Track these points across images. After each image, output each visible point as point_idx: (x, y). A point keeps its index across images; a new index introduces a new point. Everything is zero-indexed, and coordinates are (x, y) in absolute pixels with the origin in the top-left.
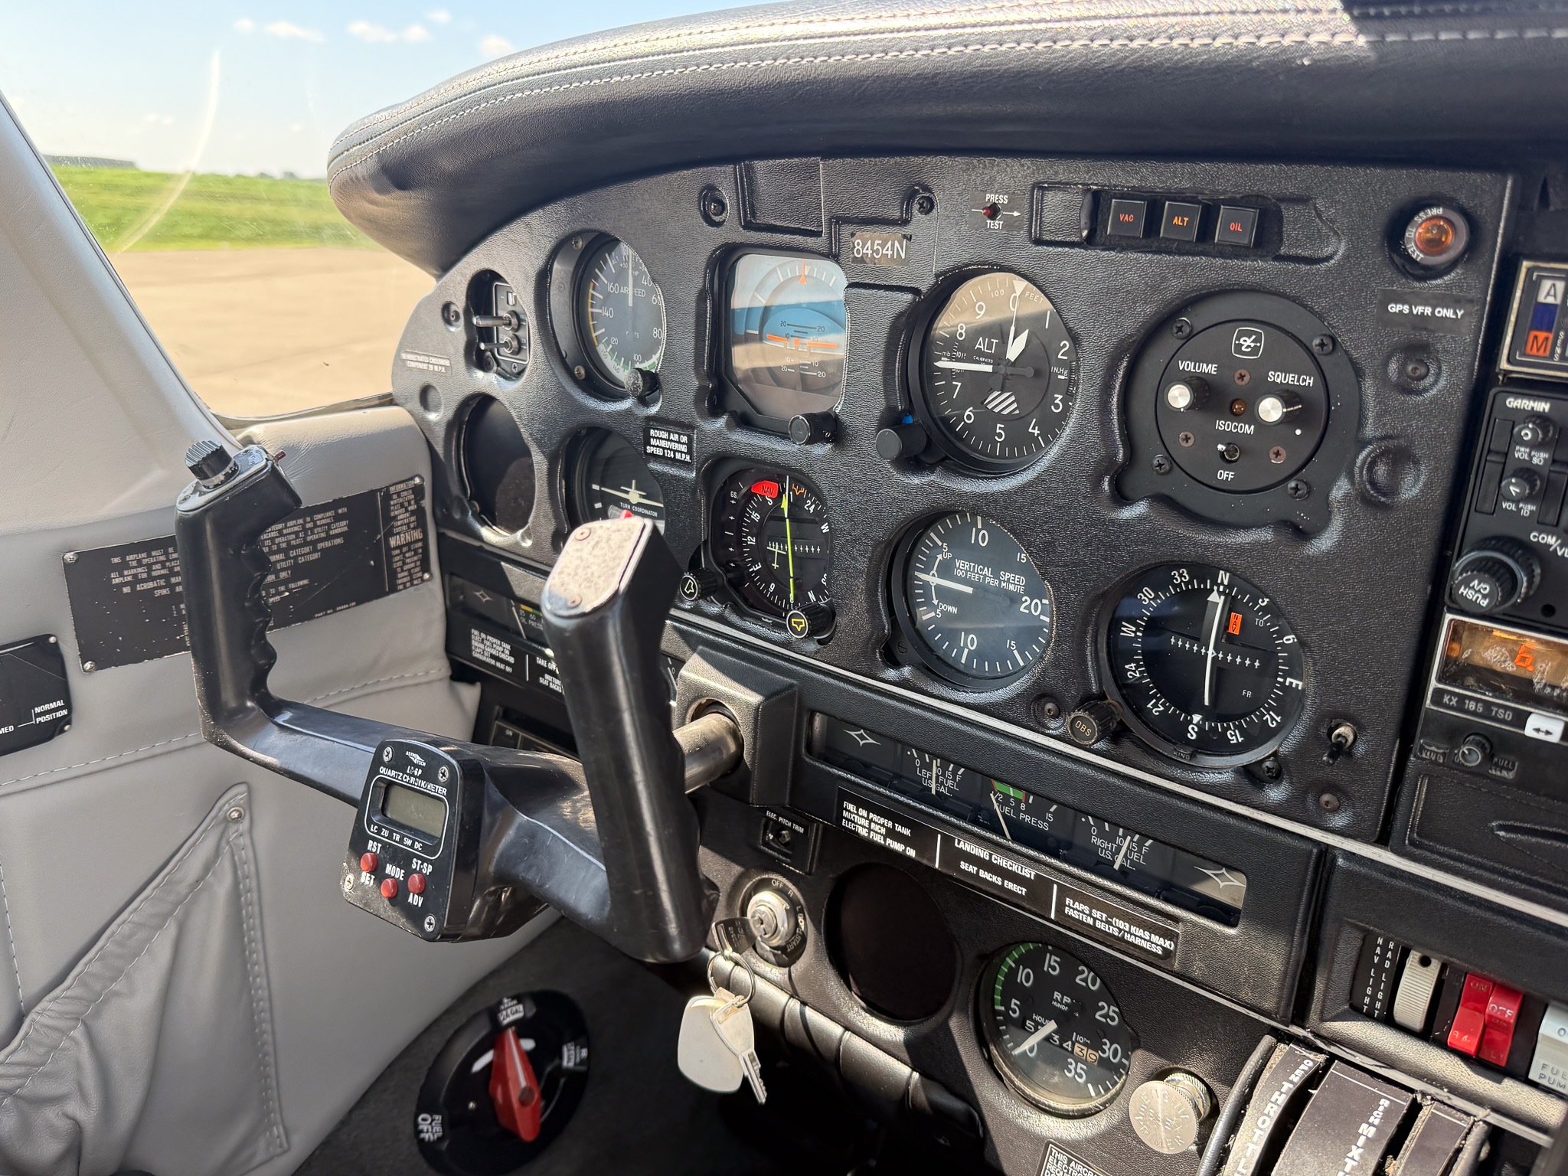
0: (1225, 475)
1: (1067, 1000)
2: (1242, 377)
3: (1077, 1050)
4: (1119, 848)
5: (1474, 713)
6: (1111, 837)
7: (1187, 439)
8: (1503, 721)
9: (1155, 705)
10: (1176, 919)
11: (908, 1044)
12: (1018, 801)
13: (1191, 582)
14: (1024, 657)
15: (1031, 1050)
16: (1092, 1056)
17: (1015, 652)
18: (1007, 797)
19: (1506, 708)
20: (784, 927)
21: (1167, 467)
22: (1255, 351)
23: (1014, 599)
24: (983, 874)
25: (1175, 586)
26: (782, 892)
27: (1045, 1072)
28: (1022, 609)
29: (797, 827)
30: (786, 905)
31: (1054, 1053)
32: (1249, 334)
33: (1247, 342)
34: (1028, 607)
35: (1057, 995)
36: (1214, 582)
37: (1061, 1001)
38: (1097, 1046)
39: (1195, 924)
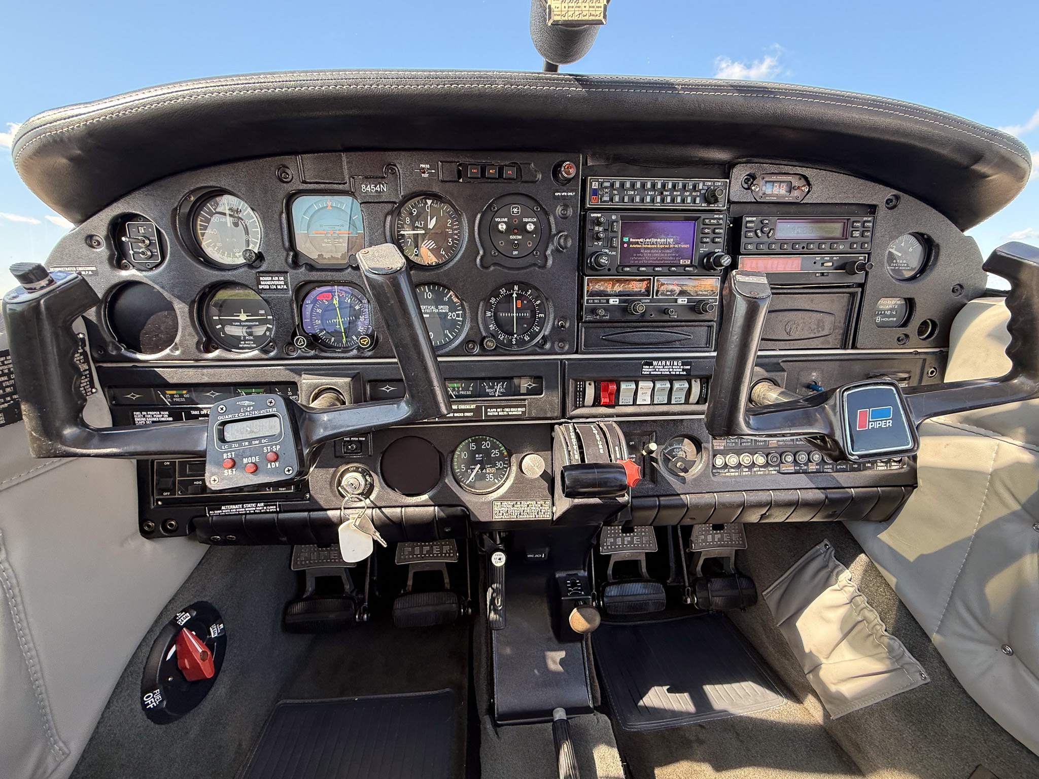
0: (515, 253)
1: (481, 455)
2: (515, 221)
3: (488, 471)
4: (496, 390)
5: (597, 303)
6: (492, 387)
7: (502, 243)
8: (604, 303)
9: (501, 336)
10: (524, 400)
11: (431, 498)
12: (458, 388)
13: (506, 292)
14: (452, 335)
15: (472, 479)
16: (493, 470)
17: (449, 334)
18: (454, 388)
19: (604, 299)
20: (363, 482)
21: (497, 254)
22: (518, 212)
23: (446, 314)
24: (456, 415)
25: (501, 295)
26: (356, 470)
27: (478, 484)
28: (449, 318)
29: (361, 439)
30: (360, 475)
31: (481, 477)
32: (515, 208)
33: (515, 210)
34: (451, 316)
35: (477, 456)
36: (513, 290)
37: (478, 457)
38: (494, 465)
39: (531, 399)
